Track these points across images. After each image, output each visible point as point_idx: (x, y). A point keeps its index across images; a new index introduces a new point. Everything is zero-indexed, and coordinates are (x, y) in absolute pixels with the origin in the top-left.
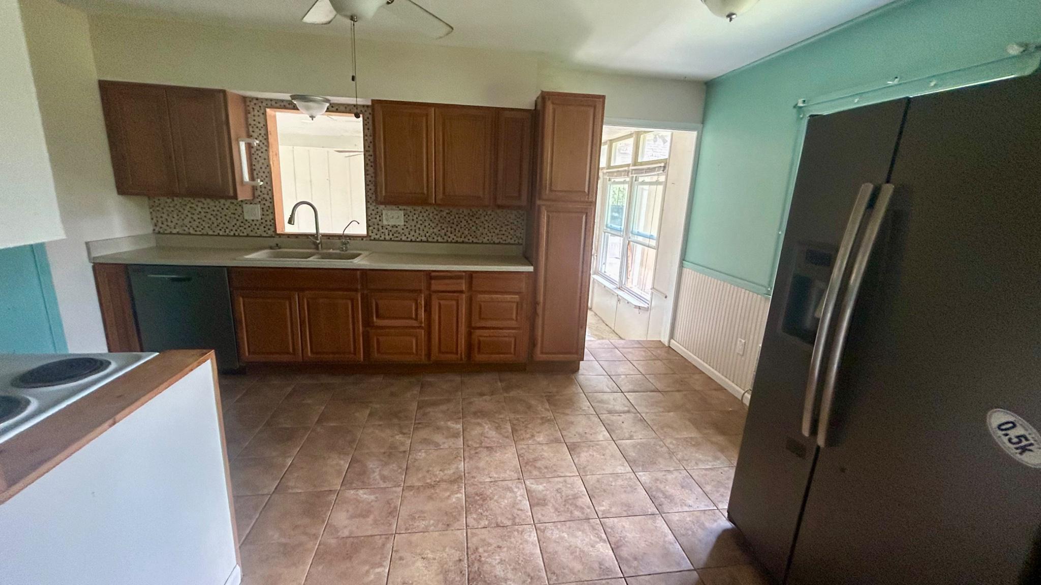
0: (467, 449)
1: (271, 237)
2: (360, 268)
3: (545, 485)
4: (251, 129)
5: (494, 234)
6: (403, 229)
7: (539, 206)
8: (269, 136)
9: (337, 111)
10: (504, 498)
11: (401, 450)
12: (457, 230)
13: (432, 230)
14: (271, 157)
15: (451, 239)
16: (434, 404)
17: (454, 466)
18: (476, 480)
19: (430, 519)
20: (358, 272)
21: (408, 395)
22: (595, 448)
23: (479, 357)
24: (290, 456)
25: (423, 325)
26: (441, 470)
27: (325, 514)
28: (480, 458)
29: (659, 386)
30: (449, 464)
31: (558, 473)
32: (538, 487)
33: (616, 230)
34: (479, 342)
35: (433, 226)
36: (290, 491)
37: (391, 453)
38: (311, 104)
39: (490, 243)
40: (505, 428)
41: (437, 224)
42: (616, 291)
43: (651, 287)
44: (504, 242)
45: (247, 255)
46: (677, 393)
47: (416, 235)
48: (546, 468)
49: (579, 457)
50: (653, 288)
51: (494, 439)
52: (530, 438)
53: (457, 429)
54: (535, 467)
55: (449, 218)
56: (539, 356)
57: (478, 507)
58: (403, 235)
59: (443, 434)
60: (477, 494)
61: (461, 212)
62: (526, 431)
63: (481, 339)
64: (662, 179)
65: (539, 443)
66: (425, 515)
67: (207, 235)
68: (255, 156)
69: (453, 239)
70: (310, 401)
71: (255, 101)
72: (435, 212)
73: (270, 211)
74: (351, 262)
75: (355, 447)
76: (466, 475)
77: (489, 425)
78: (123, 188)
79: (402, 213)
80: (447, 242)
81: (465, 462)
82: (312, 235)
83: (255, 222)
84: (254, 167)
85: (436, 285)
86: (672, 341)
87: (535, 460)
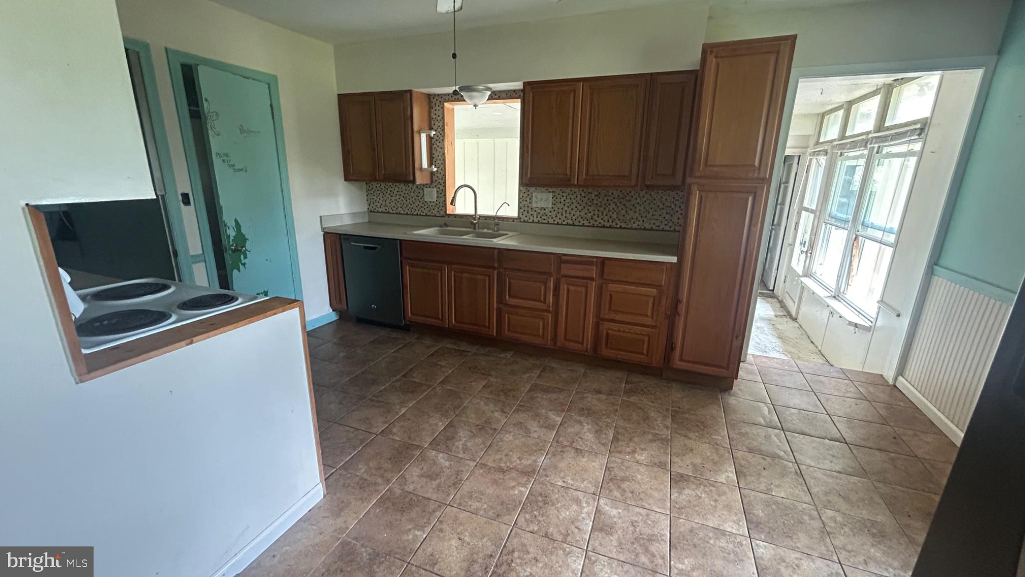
0: (555, 444)
1: (443, 216)
2: (497, 247)
3: (620, 511)
4: (433, 122)
5: (645, 220)
6: (550, 212)
7: (690, 185)
8: (446, 127)
9: (499, 98)
10: (568, 509)
11: (493, 427)
12: (605, 213)
13: (578, 213)
14: (446, 146)
15: (598, 223)
16: (547, 390)
17: (533, 458)
18: (548, 479)
19: (485, 503)
20: (496, 251)
21: (525, 376)
22: (707, 490)
23: (606, 352)
24: (406, 407)
25: (551, 309)
26: (519, 458)
27: (405, 465)
28: (563, 458)
29: (848, 435)
30: (530, 455)
31: (643, 504)
32: (612, 511)
33: (841, 220)
34: (607, 334)
35: (580, 209)
36: (391, 436)
37: (485, 428)
38: (474, 94)
39: (640, 229)
40: (606, 434)
41: (584, 207)
42: (825, 299)
43: (878, 298)
44: (657, 228)
45: (416, 230)
46: (877, 453)
47: (563, 218)
48: (632, 492)
49: (680, 493)
50: (881, 301)
51: (588, 443)
52: (629, 453)
53: (554, 421)
54: (619, 487)
55: (597, 200)
56: (678, 363)
57: (535, 507)
58: (550, 217)
59: (539, 422)
60: (541, 495)
61: (610, 194)
62: (628, 444)
63: (610, 332)
64: (917, 147)
65: (637, 462)
66: (483, 497)
67: (400, 214)
68: (435, 146)
69: (600, 223)
70: (443, 364)
71: (437, 97)
72: (583, 195)
73: (443, 194)
74: (491, 241)
75: (457, 412)
76: (541, 471)
77: (590, 426)
78: (349, 176)
79: (551, 195)
80: (593, 226)
81: (547, 457)
82: (471, 216)
83: (432, 204)
84: (433, 156)
85: (565, 270)
86: (900, 378)
87: (623, 479)
